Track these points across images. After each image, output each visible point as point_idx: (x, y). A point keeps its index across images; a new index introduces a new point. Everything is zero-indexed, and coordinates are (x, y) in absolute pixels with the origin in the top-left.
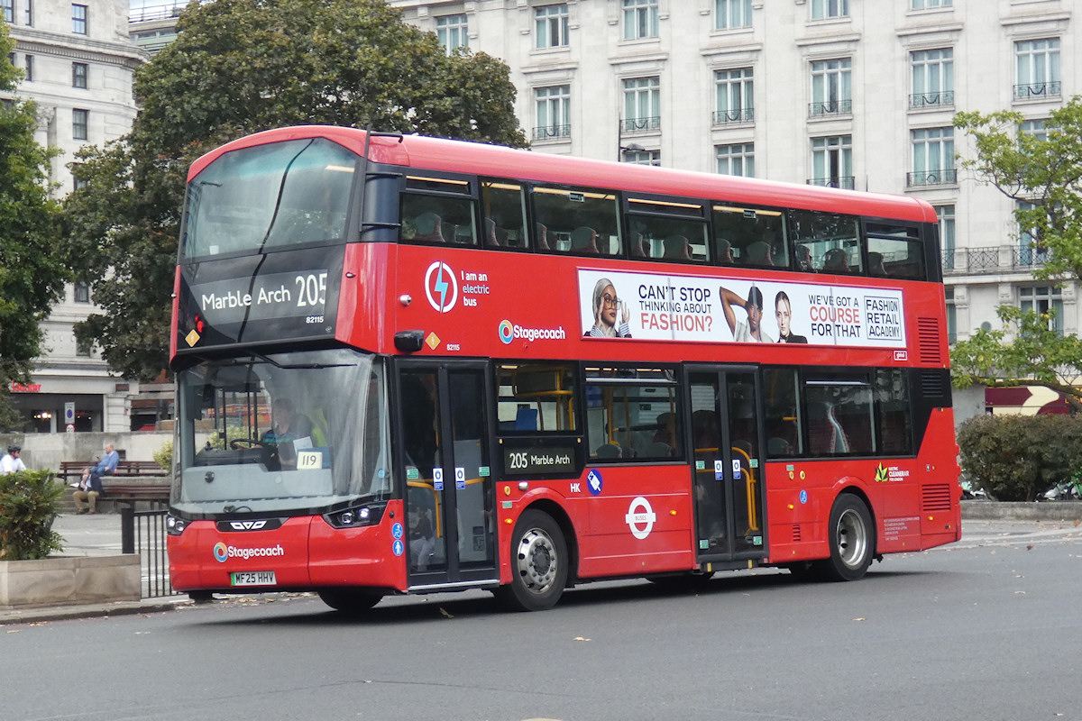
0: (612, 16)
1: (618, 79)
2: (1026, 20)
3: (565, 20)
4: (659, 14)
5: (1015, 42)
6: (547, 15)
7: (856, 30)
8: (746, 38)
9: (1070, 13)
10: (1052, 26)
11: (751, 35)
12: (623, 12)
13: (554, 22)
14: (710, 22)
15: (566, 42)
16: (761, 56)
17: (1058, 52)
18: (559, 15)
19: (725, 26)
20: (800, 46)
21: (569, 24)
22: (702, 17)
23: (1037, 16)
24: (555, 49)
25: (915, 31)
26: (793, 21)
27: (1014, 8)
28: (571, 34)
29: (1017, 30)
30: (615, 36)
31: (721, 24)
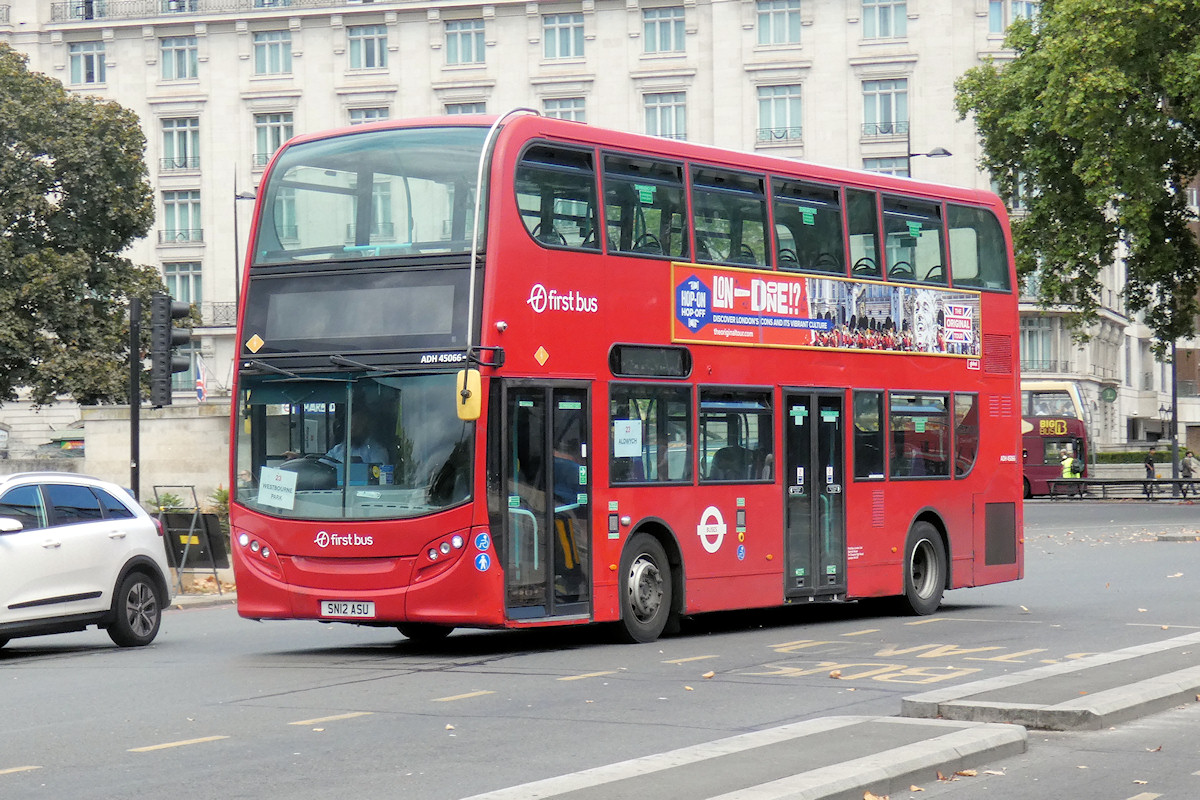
0: (150, 56)
1: (156, 118)
2: (554, 80)
3: (101, 57)
4: (199, 56)
5: (544, 100)
6: (82, 51)
7: (393, 82)
8: (286, 85)
9: (594, 75)
10: (578, 87)
11: (290, 81)
12: (161, 53)
13: (89, 59)
14: (249, 67)
15: (102, 79)
16: (301, 102)
17: (583, 111)
18: (95, 52)
19: (264, 71)
20: (339, 94)
21: (105, 62)
22: (242, 62)
23: (565, 77)
24: (90, 85)
25: (450, 86)
26: (332, 70)
27: (543, 68)
28: (108, 73)
29: (546, 89)
30: (153, 76)
31: (260, 69)
